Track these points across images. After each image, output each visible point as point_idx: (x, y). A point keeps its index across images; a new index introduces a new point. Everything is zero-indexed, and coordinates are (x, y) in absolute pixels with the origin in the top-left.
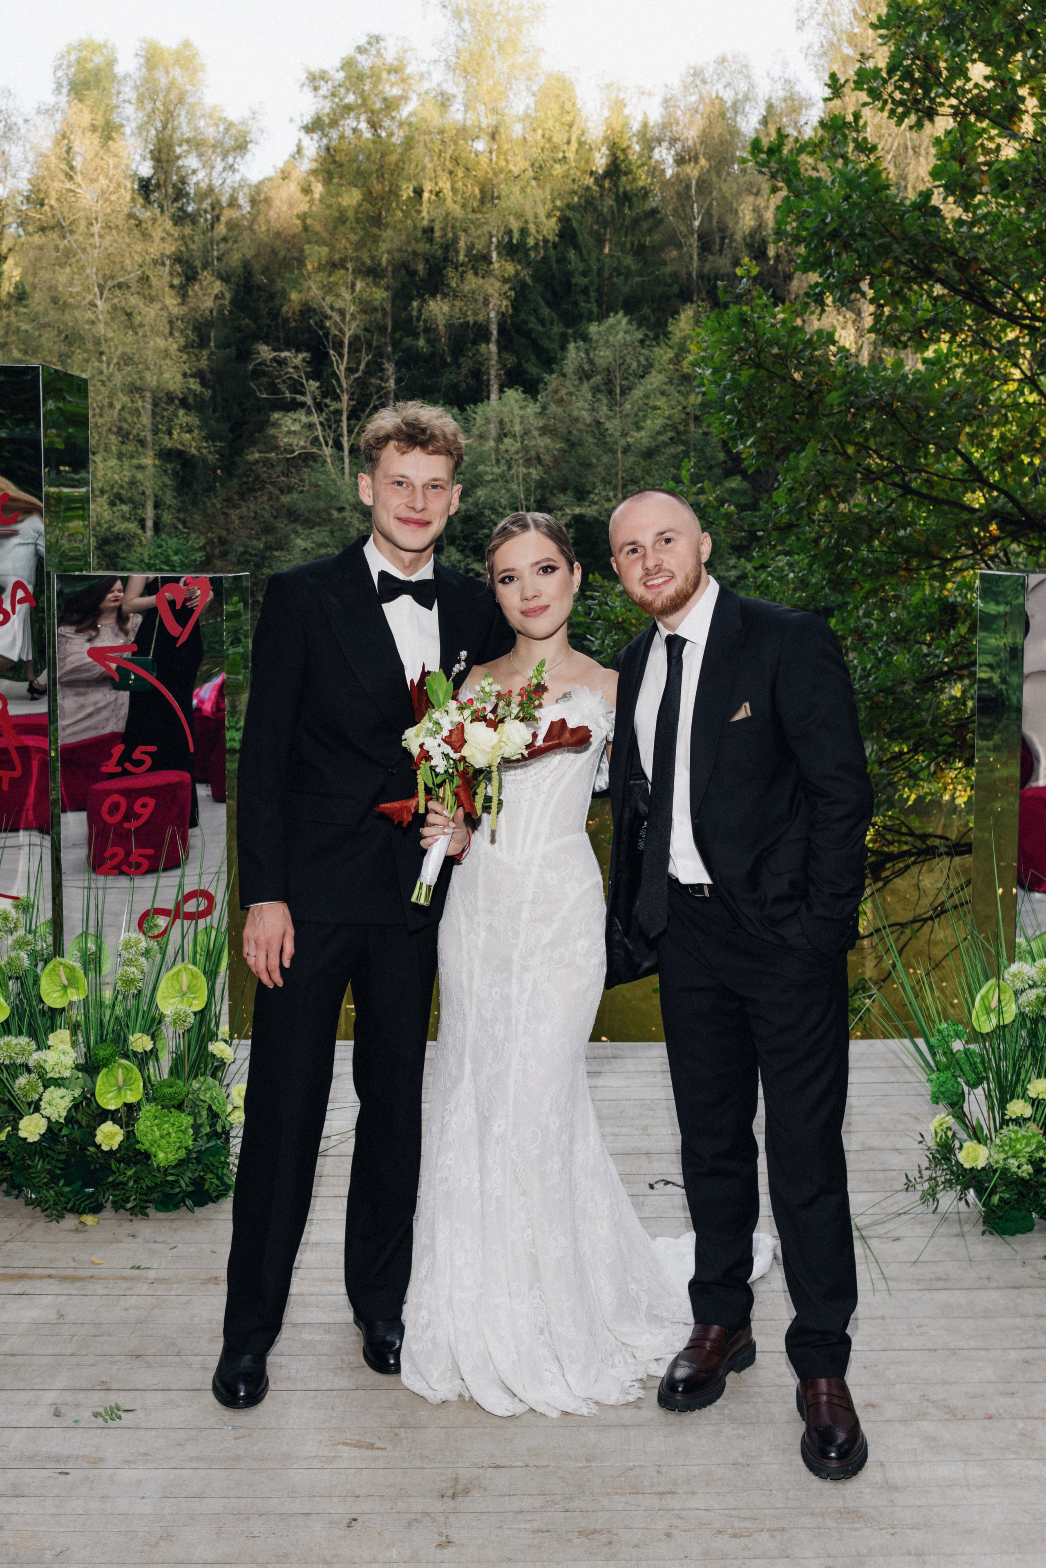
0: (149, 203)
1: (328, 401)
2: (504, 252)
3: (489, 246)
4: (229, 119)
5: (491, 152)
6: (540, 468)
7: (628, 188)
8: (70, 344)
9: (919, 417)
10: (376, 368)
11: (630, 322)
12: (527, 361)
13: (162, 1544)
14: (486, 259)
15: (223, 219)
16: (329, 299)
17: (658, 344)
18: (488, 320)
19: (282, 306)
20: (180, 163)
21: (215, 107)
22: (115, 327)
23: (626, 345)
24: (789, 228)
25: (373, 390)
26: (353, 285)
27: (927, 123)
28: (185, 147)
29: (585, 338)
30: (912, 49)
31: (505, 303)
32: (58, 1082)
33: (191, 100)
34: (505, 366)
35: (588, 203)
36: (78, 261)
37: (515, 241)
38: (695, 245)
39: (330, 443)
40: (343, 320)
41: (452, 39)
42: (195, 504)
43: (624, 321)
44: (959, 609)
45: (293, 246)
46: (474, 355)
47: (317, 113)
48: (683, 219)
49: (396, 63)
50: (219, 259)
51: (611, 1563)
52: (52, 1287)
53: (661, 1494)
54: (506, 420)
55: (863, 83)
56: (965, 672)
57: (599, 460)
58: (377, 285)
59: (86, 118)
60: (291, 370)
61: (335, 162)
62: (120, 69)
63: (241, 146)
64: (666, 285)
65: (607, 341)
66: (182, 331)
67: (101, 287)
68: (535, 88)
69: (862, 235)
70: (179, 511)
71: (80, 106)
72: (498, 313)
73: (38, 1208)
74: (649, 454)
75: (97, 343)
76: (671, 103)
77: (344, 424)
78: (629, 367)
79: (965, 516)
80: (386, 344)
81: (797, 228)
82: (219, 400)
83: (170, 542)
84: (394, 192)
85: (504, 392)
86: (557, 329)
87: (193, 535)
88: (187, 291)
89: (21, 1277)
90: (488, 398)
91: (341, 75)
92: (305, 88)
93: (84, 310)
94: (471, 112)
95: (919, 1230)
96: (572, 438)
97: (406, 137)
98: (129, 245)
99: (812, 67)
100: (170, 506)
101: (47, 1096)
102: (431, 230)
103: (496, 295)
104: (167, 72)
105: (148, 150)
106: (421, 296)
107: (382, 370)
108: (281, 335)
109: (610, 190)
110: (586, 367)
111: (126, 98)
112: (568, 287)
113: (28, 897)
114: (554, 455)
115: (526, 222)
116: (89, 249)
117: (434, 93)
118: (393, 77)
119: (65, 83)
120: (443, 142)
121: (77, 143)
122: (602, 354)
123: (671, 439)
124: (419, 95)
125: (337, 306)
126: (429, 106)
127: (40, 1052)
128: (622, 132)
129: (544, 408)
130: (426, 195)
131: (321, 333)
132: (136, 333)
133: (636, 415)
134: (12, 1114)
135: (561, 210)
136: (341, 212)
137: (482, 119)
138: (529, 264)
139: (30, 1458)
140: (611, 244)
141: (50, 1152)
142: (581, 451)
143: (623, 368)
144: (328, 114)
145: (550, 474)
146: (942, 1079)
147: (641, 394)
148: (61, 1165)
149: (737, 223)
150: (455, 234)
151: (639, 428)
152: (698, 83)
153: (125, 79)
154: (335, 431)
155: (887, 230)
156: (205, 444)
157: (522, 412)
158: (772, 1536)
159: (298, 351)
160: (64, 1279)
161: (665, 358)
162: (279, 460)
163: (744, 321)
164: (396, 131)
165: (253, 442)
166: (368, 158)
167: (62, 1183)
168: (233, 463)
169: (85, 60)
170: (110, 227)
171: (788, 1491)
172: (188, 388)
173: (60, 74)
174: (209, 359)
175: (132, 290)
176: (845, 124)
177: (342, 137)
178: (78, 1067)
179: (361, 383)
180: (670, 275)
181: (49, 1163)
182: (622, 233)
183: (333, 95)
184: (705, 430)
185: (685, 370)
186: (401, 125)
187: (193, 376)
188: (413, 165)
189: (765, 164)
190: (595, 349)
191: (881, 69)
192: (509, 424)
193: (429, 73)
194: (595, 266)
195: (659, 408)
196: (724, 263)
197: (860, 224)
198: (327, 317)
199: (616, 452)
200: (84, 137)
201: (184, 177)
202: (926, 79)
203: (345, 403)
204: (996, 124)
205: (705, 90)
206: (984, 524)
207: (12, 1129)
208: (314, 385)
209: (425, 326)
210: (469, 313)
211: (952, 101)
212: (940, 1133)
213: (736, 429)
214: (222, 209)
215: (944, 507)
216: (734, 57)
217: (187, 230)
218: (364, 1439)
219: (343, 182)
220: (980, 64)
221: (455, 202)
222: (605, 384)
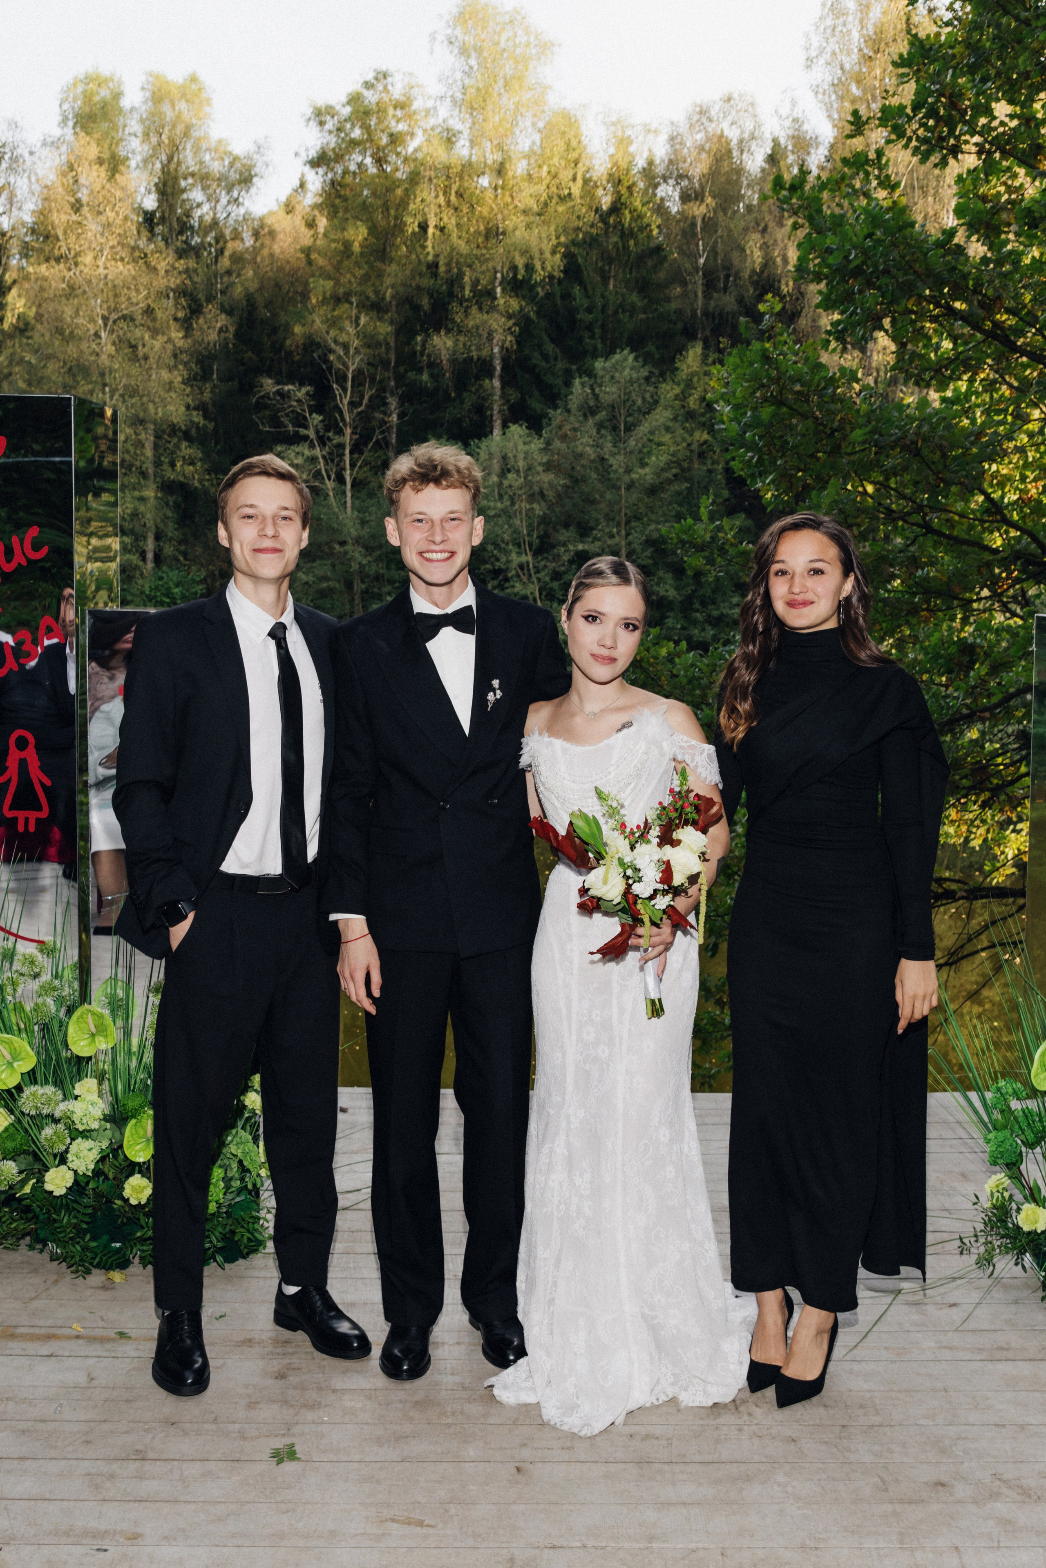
0: (154, 235)
1: (331, 434)
2: (509, 288)
3: (494, 282)
4: (234, 152)
5: (496, 189)
6: (543, 504)
7: (634, 225)
8: (75, 375)
9: (944, 456)
10: (379, 402)
11: (636, 359)
12: (530, 397)
14: (490, 294)
15: (227, 253)
16: (333, 333)
17: (665, 380)
18: (492, 356)
19: (285, 339)
20: (185, 196)
21: (220, 141)
22: (120, 359)
23: (631, 382)
24: (811, 265)
25: (375, 423)
26: (358, 318)
27: (951, 161)
28: (190, 181)
29: (590, 373)
30: (938, 87)
31: (509, 339)
32: (86, 1134)
33: (195, 134)
34: (508, 401)
35: (591, 242)
36: (83, 293)
37: (520, 277)
38: (700, 282)
39: (333, 476)
40: (347, 353)
41: (459, 75)
42: (196, 536)
43: (631, 358)
44: (978, 650)
45: (296, 281)
46: (477, 390)
47: (322, 148)
48: (688, 257)
49: (402, 98)
50: (223, 292)
52: (80, 1347)
54: (510, 455)
55: (888, 121)
56: (987, 714)
57: (602, 495)
58: (380, 319)
59: (93, 151)
60: (294, 404)
61: (339, 196)
62: (126, 103)
63: (246, 179)
64: (671, 322)
65: (613, 377)
66: (185, 364)
67: (105, 319)
68: (541, 125)
69: (886, 272)
70: (180, 543)
71: (88, 139)
72: (502, 347)
73: (64, 1264)
74: (653, 491)
75: (102, 374)
76: (677, 141)
77: (347, 458)
78: (634, 403)
79: (988, 556)
80: (389, 378)
81: (820, 264)
82: (221, 432)
83: (170, 574)
84: (400, 227)
85: (508, 427)
86: (561, 365)
87: (194, 568)
88: (191, 324)
89: (49, 1337)
90: (491, 432)
91: (347, 110)
92: (311, 122)
93: (90, 342)
94: (476, 148)
95: (974, 1296)
96: (575, 474)
97: (411, 173)
98: (134, 278)
100: (171, 539)
101: (74, 1148)
102: (436, 265)
103: (501, 331)
104: (173, 106)
105: (152, 184)
106: (425, 331)
107: (385, 404)
108: (284, 368)
109: (615, 227)
110: (592, 403)
111: (132, 131)
112: (573, 323)
113: (55, 942)
114: (557, 491)
115: (532, 258)
116: (94, 281)
117: (440, 129)
118: (399, 113)
119: (71, 116)
120: (448, 177)
121: (84, 175)
122: (607, 390)
123: (675, 476)
124: (425, 131)
125: (341, 340)
126: (436, 142)
127: (66, 1103)
128: (628, 170)
129: (548, 443)
130: (431, 231)
131: (324, 367)
132: (141, 366)
133: (641, 451)
134: (37, 1166)
135: (566, 247)
136: (346, 247)
137: (487, 155)
138: (533, 300)
139: (67, 1534)
140: (616, 281)
141: (75, 1205)
142: (584, 487)
143: (628, 404)
144: (334, 149)
145: (553, 511)
146: (1000, 1139)
147: (647, 430)
148: (87, 1219)
149: (744, 260)
150: (459, 269)
151: (643, 465)
152: (704, 120)
153: (131, 112)
154: (338, 465)
155: (911, 267)
156: (207, 477)
157: (525, 448)
159: (302, 384)
160: (93, 1340)
161: (671, 394)
163: (766, 358)
164: (401, 166)
166: (374, 194)
167: (88, 1237)
169: (91, 93)
170: (114, 259)
172: (192, 422)
173: (66, 106)
174: (212, 392)
175: (138, 322)
176: (867, 161)
177: (346, 172)
178: (106, 1118)
179: (364, 418)
180: (675, 312)
181: (75, 1217)
182: (627, 270)
183: (339, 130)
184: (710, 467)
185: (691, 407)
186: (406, 160)
187: (196, 408)
188: (419, 199)
189: (786, 200)
190: (600, 386)
191: (906, 107)
192: (512, 459)
193: (435, 108)
194: (599, 302)
195: (663, 445)
196: (728, 301)
197: (884, 262)
198: (331, 351)
199: (619, 488)
200: (91, 169)
201: (189, 211)
202: (950, 116)
203: (348, 437)
204: (1022, 162)
205: (711, 128)
206: (1005, 563)
207: (37, 1182)
208: (317, 418)
209: (429, 360)
210: (473, 348)
211: (977, 139)
212: (996, 1195)
213: (756, 466)
214: (226, 242)
215: (964, 547)
216: (741, 96)
217: (192, 263)
218: (412, 1516)
219: (348, 215)
220: (1003, 102)
221: (460, 237)
222: (610, 420)
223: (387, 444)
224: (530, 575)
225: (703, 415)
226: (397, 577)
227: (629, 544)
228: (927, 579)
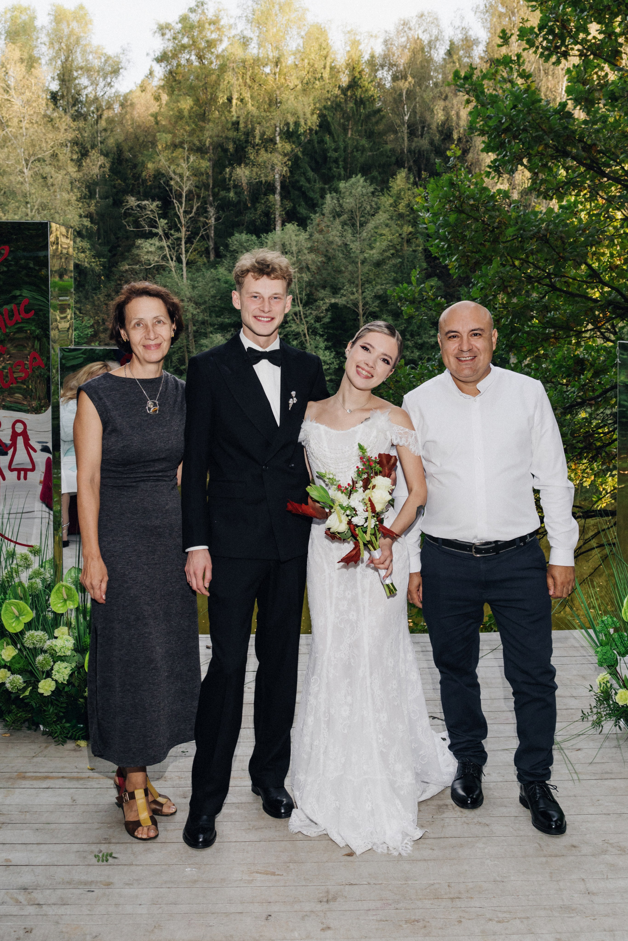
0: (57, 107)
1: (172, 232)
2: (284, 137)
3: (274, 133)
4: (108, 54)
5: (275, 74)
6: (309, 273)
7: (363, 96)
8: (7, 197)
9: (563, 242)
10: (203, 211)
11: (365, 181)
12: (299, 206)
13: (156, 930)
14: (272, 141)
15: (104, 118)
16: (173, 167)
17: (383, 194)
18: (274, 180)
19: (142, 172)
20: (77, 82)
21: (98, 47)
22: (36, 186)
23: (363, 195)
24: (478, 125)
25: (201, 224)
26: (188, 158)
27: (563, 61)
28: (80, 72)
29: (337, 190)
30: (554, 15)
31: (285, 169)
32: (62, 659)
33: (83, 42)
34: (285, 209)
35: (337, 106)
36: (12, 145)
37: (291, 130)
38: (406, 131)
39: (174, 259)
40: (182, 179)
41: (250, 3)
42: (87, 298)
43: (362, 180)
44: (586, 362)
45: (148, 134)
46: (265, 202)
47: (164, 50)
48: (398, 115)
49: (214, 18)
50: (101, 143)
51: (427, 938)
52: (66, 783)
53: (452, 899)
54: (287, 243)
55: (524, 37)
56: (593, 402)
57: (346, 268)
58: (203, 158)
59: (17, 54)
60: (149, 213)
61: (175, 80)
62: (38, 23)
63: (116, 72)
64: (388, 157)
65: (351, 193)
66: (79, 188)
67: (26, 160)
68: (303, 33)
69: (525, 130)
70: (76, 303)
71: (13, 46)
72: (280, 175)
73: (51, 737)
74: (378, 264)
75: (25, 196)
76: (389, 43)
77: (183, 247)
78: (365, 209)
79: (591, 304)
80: (209, 195)
81: (483, 125)
82: (102, 231)
84: (214, 99)
85: (285, 225)
86: (318, 185)
87: (86, 318)
88: (82, 163)
89: (46, 778)
90: (275, 229)
91: (180, 26)
92: (156, 34)
93: (16, 175)
94: (262, 49)
95: (591, 744)
96: (329, 254)
97: (221, 65)
98: (44, 134)
99: (480, 20)
101: (56, 667)
102: (238, 123)
103: (280, 164)
104: (68, 25)
105: (56, 74)
106: (231, 165)
107: (206, 212)
108: (141, 190)
109: (351, 97)
110: (338, 209)
111: (42, 41)
112: (325, 158)
113: (41, 546)
114: (317, 266)
115: (298, 118)
116: (19, 137)
117: (238, 37)
118: (212, 27)
119: (3, 32)
120: (244, 67)
121: (12, 70)
122: (348, 201)
123: (392, 254)
124: (229, 38)
125: (178, 172)
126: (236, 45)
127: (51, 640)
128: (359, 61)
129: (311, 235)
130: (234, 101)
131: (167, 189)
132: (49, 190)
133: (370, 240)
134: (34, 679)
135: (320, 110)
136: (179, 113)
137: (269, 53)
138: (300, 144)
139: (69, 883)
140: (352, 131)
141: (56, 702)
142: (334, 263)
143: (361, 209)
144: (171, 51)
145: (315, 278)
146: (604, 651)
147: (373, 226)
148: (63, 710)
149: (433, 118)
150: (253, 126)
151: (372, 248)
152: (406, 29)
153: (41, 29)
154: (177, 251)
155: (540, 127)
156: (93, 260)
157: (296, 238)
158: (522, 922)
159: (153, 200)
160: (71, 779)
161: (388, 203)
162: (141, 270)
163: (452, 184)
164: (214, 61)
165: (124, 259)
166: (197, 78)
167: (64, 721)
168: (111, 272)
169: (16, 18)
170: (32, 123)
171: (528, 896)
172: (83, 225)
174: (96, 206)
175: (47, 162)
176: (511, 61)
177: (179, 65)
178: (75, 649)
179: (194, 220)
180: (390, 151)
181: (56, 709)
182: (359, 124)
183: (174, 38)
184: (414, 249)
185: (401, 211)
186: (217, 57)
187: (86, 217)
188: (226, 82)
189: (462, 86)
190: (343, 198)
191: (535, 28)
192: (288, 246)
193: (235, 24)
194: (342, 145)
195: (385, 235)
196: (424, 143)
197: (523, 124)
198: (171, 179)
199: (357, 263)
200: (16, 66)
201: (79, 91)
202: (562, 33)
203: (183, 233)
204: (606, 61)
205: (411, 34)
206: (602, 309)
207: (33, 689)
208: (163, 222)
209: (234, 184)
210: (262, 175)
211: (579, 47)
212: (603, 685)
213: (446, 250)
214: (103, 110)
215: (576, 299)
216: (429, 13)
217: (81, 124)
218: (269, 870)
219: (181, 93)
220: (594, 23)
221: (253, 105)
222: (350, 220)
223: (208, 236)
224: (301, 319)
225: (408, 216)
226: (216, 322)
227: (364, 298)
228: (553, 319)
